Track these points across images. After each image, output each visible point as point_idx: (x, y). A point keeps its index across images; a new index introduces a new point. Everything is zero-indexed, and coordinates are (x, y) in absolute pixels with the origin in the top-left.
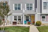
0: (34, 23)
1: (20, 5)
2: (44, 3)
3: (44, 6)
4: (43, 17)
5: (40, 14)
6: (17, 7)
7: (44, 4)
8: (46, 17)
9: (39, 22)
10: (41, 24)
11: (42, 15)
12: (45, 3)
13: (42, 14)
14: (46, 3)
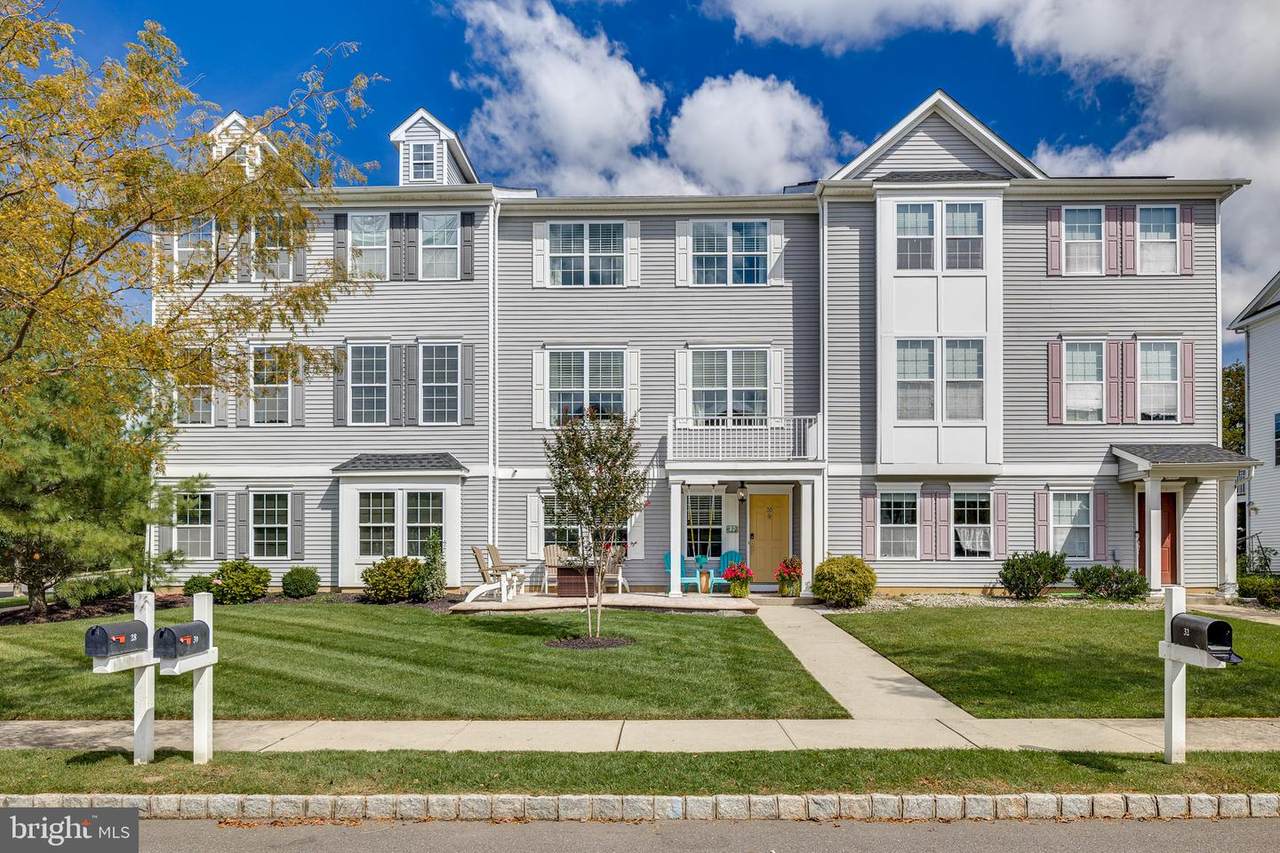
0: (788, 574)
1: (609, 364)
2: (902, 344)
3: (902, 385)
4: (898, 513)
5: (857, 469)
6: (587, 390)
7: (902, 360)
8: (924, 505)
9: (853, 565)
10: (867, 588)
11: (882, 488)
12: (910, 352)
13: (881, 470)
14: (929, 344)
